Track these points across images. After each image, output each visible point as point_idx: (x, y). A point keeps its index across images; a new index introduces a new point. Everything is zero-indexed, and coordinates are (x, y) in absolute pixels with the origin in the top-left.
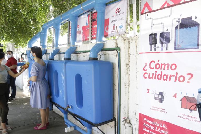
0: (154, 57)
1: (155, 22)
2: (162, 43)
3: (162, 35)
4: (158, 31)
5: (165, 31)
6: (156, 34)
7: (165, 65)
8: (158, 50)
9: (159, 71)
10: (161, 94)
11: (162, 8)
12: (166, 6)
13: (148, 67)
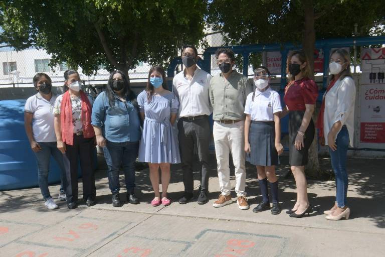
0: (374, 87)
1: (374, 66)
2: (379, 78)
3: (379, 74)
4: (377, 71)
5: (381, 71)
6: (375, 74)
7: (381, 91)
8: (376, 82)
9: (377, 95)
10: (378, 107)
11: (379, 59)
12: (381, 58)
13: (368, 93)
